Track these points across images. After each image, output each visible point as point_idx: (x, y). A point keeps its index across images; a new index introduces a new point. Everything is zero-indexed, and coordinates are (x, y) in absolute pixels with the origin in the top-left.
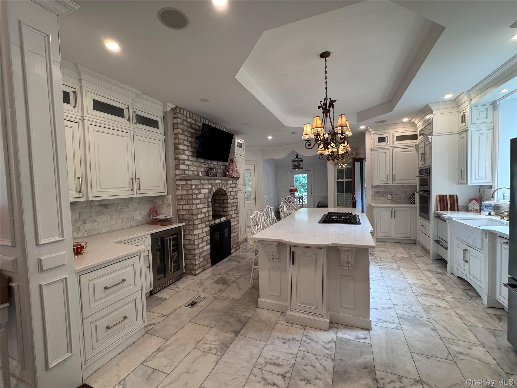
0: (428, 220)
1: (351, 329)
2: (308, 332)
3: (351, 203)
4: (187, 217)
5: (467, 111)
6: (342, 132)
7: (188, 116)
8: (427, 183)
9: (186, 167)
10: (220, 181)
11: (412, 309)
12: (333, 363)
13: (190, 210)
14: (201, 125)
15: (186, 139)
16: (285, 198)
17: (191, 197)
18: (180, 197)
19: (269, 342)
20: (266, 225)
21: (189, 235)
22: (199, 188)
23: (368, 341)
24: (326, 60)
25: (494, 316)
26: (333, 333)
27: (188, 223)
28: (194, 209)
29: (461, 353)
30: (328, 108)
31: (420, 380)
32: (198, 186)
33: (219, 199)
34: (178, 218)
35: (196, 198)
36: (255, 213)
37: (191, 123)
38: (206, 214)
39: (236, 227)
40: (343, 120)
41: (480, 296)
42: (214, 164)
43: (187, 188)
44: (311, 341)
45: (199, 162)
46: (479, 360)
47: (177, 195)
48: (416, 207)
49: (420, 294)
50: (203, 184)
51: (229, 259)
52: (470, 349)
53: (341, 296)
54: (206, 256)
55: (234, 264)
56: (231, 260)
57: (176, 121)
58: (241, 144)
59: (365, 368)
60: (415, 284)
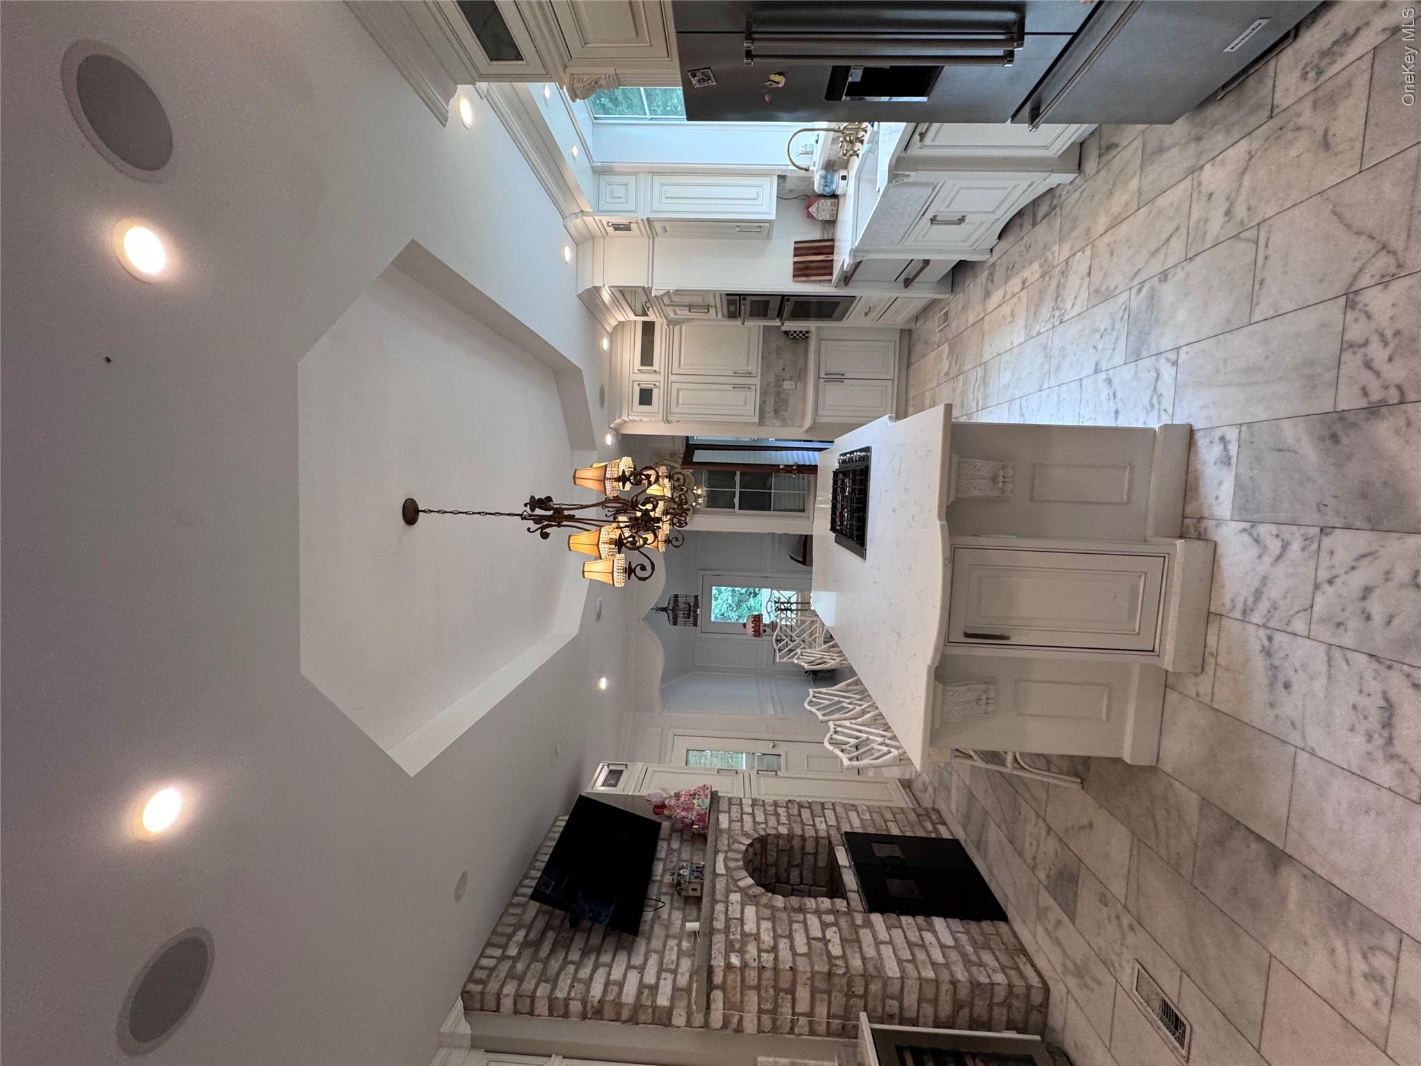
0: (852, 302)
1: (1197, 479)
2: (1228, 604)
3: (799, 478)
4: (838, 1000)
5: (605, 219)
6: (618, 479)
7: (498, 953)
8: (760, 301)
9: (665, 979)
10: (721, 857)
11: (1106, 330)
12: (1338, 532)
13: (812, 985)
14: (534, 905)
15: (571, 968)
16: (777, 651)
17: (768, 974)
18: (766, 1019)
19: (1294, 738)
20: (868, 716)
21: (900, 998)
22: (739, 937)
23: (1232, 434)
24: (422, 511)
25: (1104, 159)
26: (1219, 530)
27: (860, 997)
28: (812, 966)
29: (1228, 213)
30: (551, 513)
31: (1345, 297)
32: (731, 941)
33: (775, 865)
34: (839, 1036)
35: (772, 956)
36: (831, 748)
37: (525, 945)
38: (828, 921)
39: (867, 816)
40: (589, 476)
41: (1051, 190)
42: (664, 870)
43: (736, 987)
44: (1264, 598)
45: (652, 927)
46: (1244, 172)
47: (760, 1031)
48: (818, 328)
49: (1057, 313)
50: (728, 920)
51: (975, 851)
52: (1211, 195)
53: (1097, 503)
54: (973, 938)
55: (995, 836)
56: (978, 845)
57: (507, 1003)
58: (611, 772)
59: (1335, 438)
60: (1026, 327)
